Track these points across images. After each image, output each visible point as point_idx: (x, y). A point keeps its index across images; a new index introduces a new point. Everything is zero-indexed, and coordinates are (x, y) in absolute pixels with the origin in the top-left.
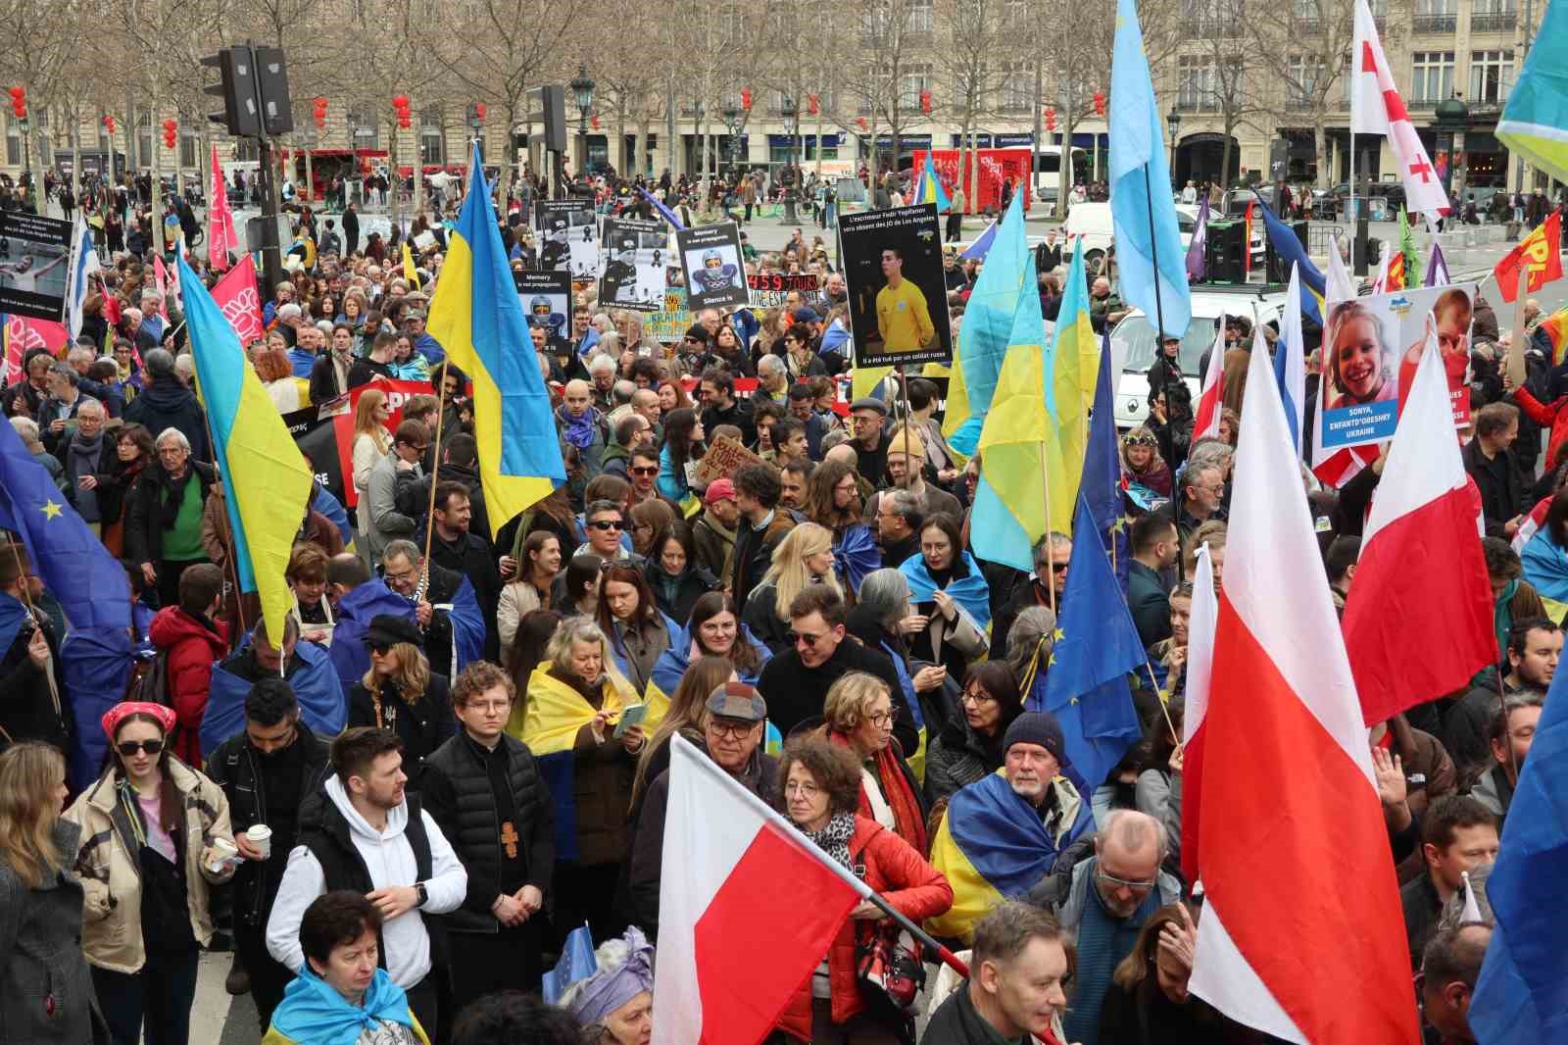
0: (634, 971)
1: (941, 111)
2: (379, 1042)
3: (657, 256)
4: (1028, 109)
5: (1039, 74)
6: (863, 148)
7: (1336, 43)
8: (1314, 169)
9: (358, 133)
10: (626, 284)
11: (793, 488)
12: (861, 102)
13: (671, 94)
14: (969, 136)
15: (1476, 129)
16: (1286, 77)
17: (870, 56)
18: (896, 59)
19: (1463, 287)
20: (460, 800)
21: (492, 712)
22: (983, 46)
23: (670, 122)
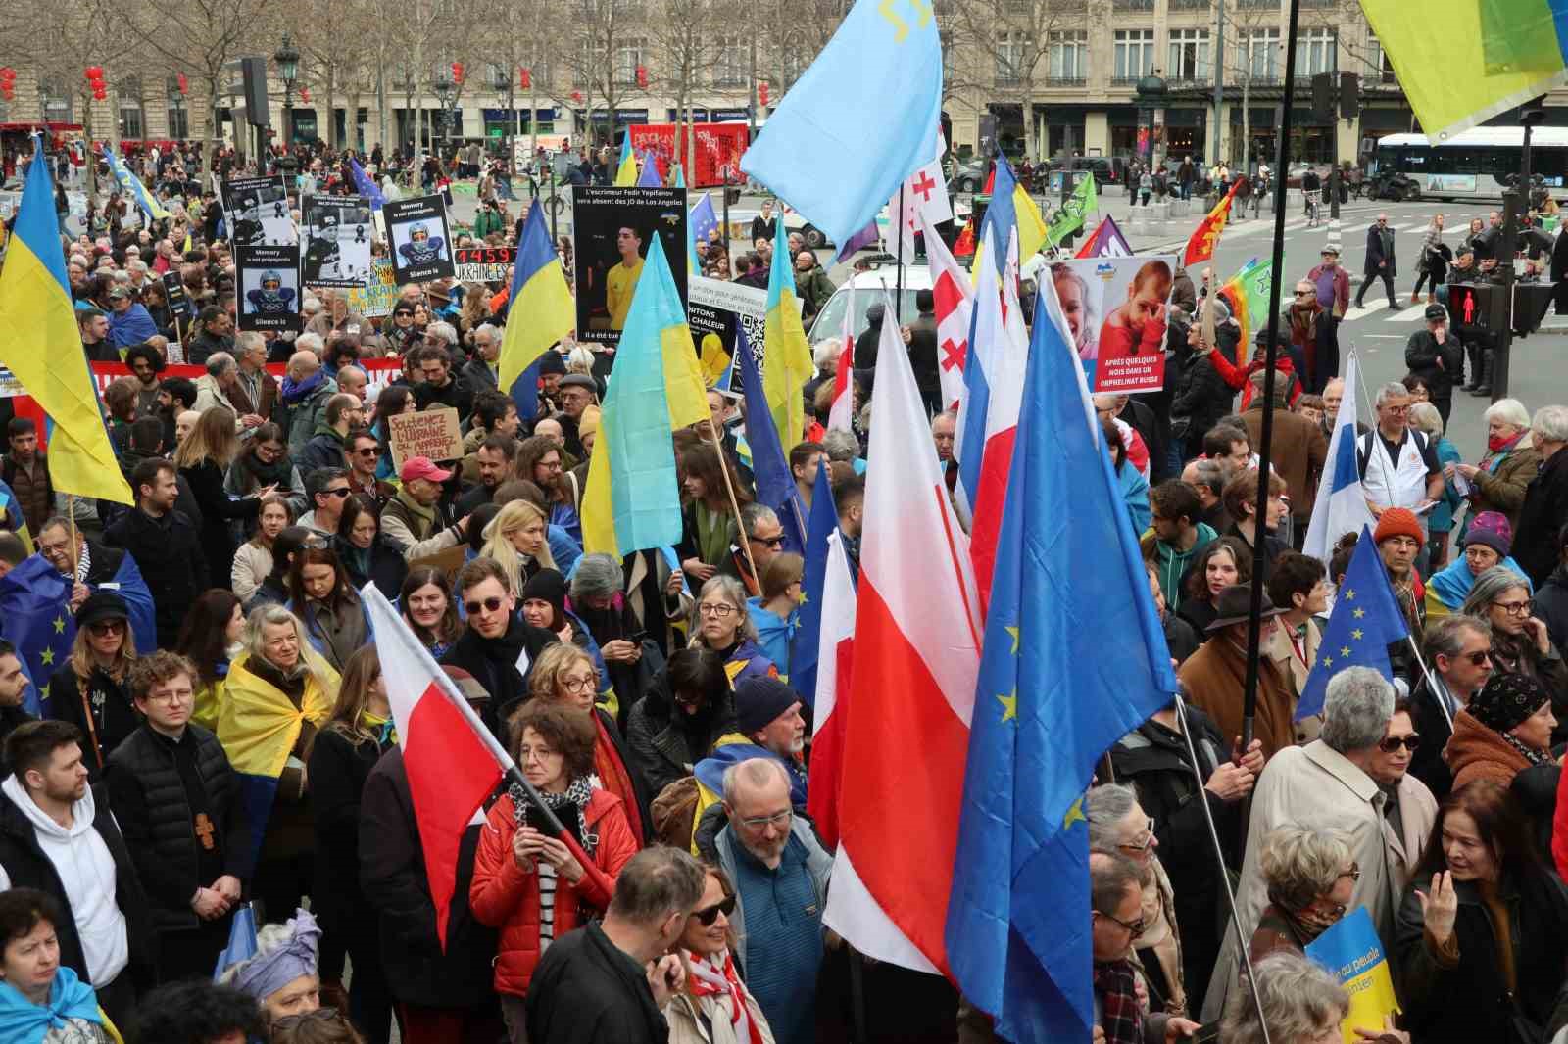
0: (297, 954)
1: (656, 85)
2: (67, 1041)
3: (360, 232)
4: (743, 84)
5: (753, 49)
6: (579, 123)
7: (1041, 20)
8: (1022, 144)
9: (51, 106)
10: (329, 262)
11: (492, 465)
12: (575, 76)
13: (381, 67)
14: (685, 110)
15: (1174, 105)
16: (994, 53)
17: (584, 30)
18: (610, 33)
19: (1165, 258)
20: (149, 796)
21: (176, 702)
22: (697, 20)
23: (380, 95)
